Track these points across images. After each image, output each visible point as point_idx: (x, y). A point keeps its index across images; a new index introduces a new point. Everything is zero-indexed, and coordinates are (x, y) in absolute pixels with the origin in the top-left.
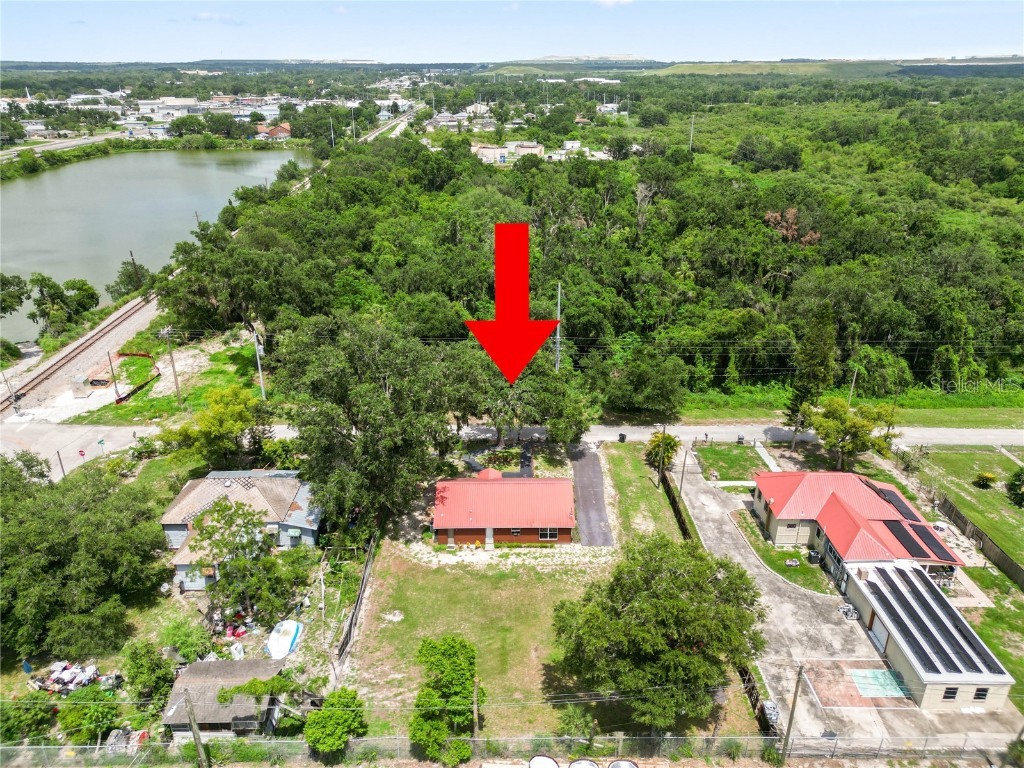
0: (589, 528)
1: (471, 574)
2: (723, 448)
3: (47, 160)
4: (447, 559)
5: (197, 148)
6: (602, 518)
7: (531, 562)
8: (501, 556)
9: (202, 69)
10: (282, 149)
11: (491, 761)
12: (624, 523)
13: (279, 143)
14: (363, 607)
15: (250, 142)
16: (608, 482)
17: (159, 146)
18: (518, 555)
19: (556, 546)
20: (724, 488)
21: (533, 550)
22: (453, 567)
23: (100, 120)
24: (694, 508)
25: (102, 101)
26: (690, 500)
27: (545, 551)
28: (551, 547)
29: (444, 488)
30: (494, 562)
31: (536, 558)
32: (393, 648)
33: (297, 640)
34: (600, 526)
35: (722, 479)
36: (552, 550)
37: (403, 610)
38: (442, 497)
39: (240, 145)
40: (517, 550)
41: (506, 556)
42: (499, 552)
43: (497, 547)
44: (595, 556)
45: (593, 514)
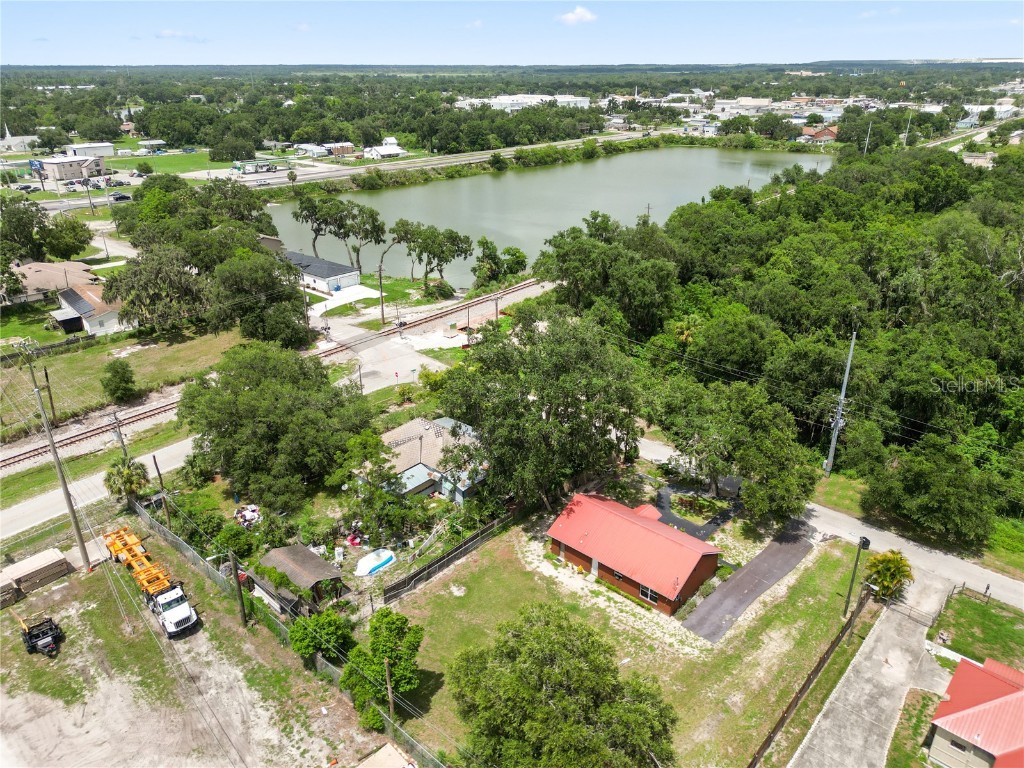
0: (709, 613)
1: (549, 592)
2: (1004, 614)
3: (605, 149)
4: (547, 569)
5: (736, 147)
6: (735, 613)
7: (613, 611)
8: (592, 592)
9: (807, 70)
10: (819, 152)
11: (396, 746)
12: (755, 628)
13: (816, 146)
14: (446, 571)
15: (789, 144)
16: (790, 579)
17: (703, 143)
18: (609, 599)
19: (654, 610)
20: (939, 658)
21: (628, 602)
22: (543, 578)
23: (672, 116)
24: (868, 657)
25: (687, 100)
26: (873, 650)
27: (639, 609)
28: (649, 609)
29: (578, 502)
30: (580, 593)
31: (622, 611)
32: (430, 614)
33: (381, 569)
34: (723, 617)
35: (950, 648)
36: (647, 613)
37: (469, 590)
38: (571, 510)
39: (777, 146)
40: (613, 595)
41: (596, 594)
42: (596, 587)
43: (597, 582)
44: (682, 642)
45: (729, 603)
